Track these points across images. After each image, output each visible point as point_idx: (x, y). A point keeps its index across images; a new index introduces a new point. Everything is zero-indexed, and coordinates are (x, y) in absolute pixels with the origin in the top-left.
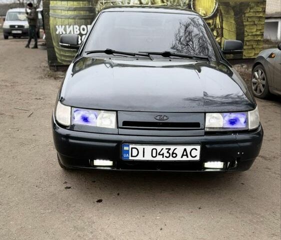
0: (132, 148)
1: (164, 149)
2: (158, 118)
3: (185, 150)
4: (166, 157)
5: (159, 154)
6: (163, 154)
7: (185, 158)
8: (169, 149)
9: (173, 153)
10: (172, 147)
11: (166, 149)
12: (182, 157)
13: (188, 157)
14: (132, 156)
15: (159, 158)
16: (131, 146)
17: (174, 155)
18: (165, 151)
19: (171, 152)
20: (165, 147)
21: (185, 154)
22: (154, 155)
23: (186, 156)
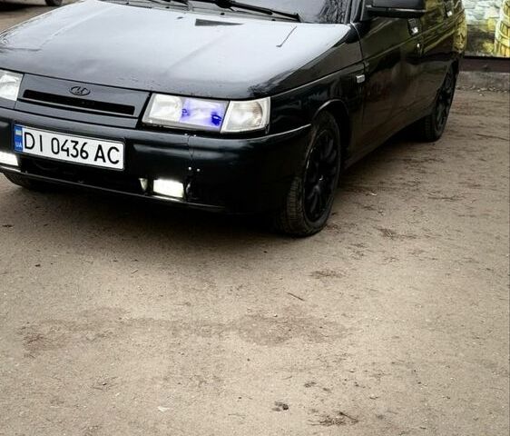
0: (26, 133)
1: (69, 142)
3: (100, 147)
4: (72, 155)
5: (63, 150)
6: (67, 150)
7: (100, 163)
8: (77, 143)
9: (82, 151)
10: (81, 141)
11: (72, 141)
12: (96, 160)
13: (104, 161)
14: (26, 147)
15: (62, 156)
16: (25, 130)
17: (84, 155)
18: (70, 145)
19: (79, 147)
20: (70, 138)
21: (100, 154)
22: (56, 150)
23: (102, 160)
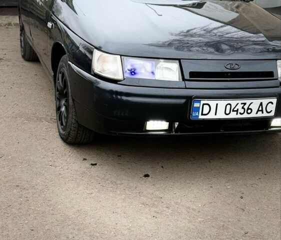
0: (204, 104)
1: (240, 104)
2: (229, 67)
3: (261, 104)
4: (240, 113)
5: (233, 111)
6: (237, 111)
7: (260, 114)
8: (245, 104)
9: (248, 109)
10: (248, 102)
11: (242, 104)
12: (257, 113)
13: (263, 113)
14: (202, 114)
15: (233, 115)
16: (203, 102)
17: (249, 111)
18: (240, 107)
19: (246, 107)
20: (240, 102)
21: (260, 109)
22: (228, 112)
23: (261, 112)
